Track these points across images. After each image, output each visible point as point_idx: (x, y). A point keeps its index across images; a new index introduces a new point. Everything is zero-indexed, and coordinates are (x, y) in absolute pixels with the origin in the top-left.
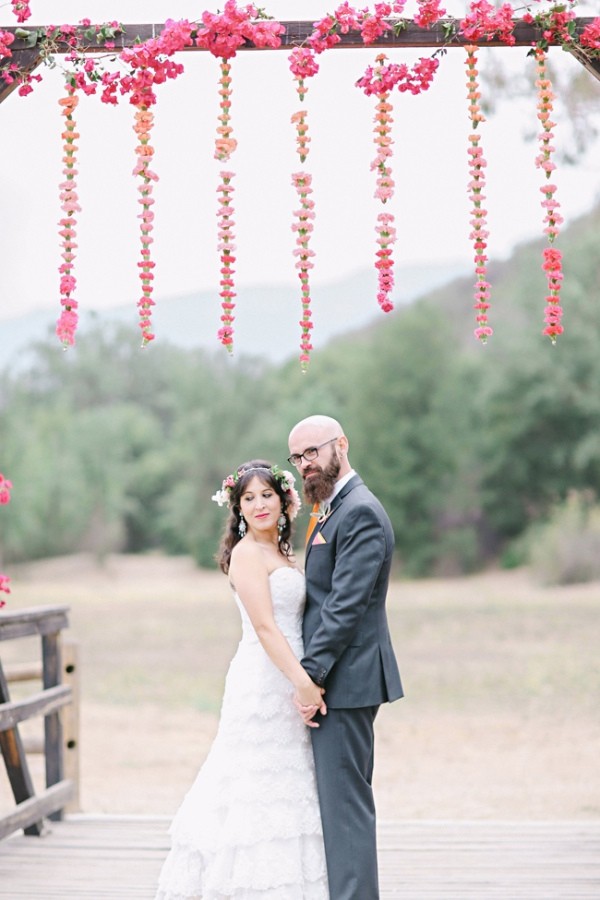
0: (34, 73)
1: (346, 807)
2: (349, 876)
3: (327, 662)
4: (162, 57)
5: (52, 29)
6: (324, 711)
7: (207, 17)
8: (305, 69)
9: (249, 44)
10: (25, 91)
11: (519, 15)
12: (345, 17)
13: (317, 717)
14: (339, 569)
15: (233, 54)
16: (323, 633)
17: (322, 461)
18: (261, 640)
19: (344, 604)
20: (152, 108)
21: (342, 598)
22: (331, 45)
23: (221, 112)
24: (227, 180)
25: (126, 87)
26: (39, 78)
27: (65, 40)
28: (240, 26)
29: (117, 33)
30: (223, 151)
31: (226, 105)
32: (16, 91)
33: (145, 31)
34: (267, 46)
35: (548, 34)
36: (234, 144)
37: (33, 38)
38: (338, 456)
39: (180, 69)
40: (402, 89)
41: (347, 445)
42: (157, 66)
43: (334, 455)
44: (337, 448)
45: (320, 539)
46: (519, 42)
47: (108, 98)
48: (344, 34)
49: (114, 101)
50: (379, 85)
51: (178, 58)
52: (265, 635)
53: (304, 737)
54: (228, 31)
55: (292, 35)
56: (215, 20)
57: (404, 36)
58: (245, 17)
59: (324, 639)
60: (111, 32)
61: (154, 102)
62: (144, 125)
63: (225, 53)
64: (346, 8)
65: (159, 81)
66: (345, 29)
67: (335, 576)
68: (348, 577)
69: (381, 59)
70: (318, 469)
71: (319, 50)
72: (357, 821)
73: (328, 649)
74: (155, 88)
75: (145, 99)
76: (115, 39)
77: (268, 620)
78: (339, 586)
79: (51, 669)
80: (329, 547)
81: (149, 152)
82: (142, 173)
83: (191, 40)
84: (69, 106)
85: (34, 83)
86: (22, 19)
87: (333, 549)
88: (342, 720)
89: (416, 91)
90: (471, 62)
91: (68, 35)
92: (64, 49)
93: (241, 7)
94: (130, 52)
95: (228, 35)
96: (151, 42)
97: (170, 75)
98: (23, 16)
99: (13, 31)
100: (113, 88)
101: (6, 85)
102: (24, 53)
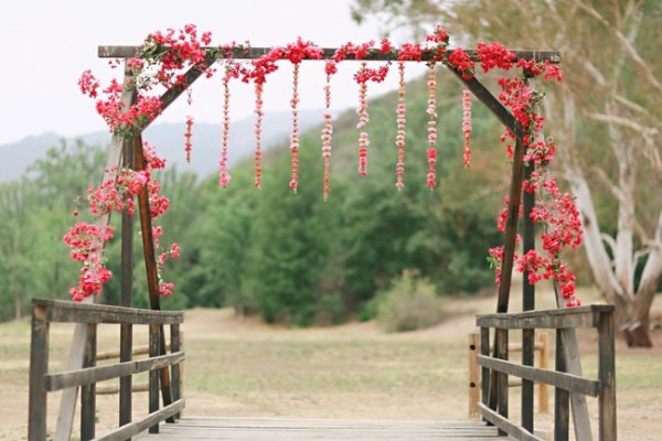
0: (212, 67)
4: (269, 63)
5: (220, 48)
7: (290, 47)
8: (331, 70)
9: (307, 57)
10: (209, 76)
11: (422, 48)
12: (349, 48)
15: (300, 61)
20: (264, 84)
22: (342, 59)
23: (293, 86)
24: (295, 115)
25: (253, 75)
26: (215, 70)
27: (226, 53)
28: (304, 50)
30: (295, 102)
31: (296, 83)
32: (204, 75)
33: (261, 51)
34: (315, 58)
35: (435, 56)
36: (298, 101)
37: (212, 52)
39: (276, 68)
40: (374, 80)
42: (266, 66)
46: (423, 59)
47: (245, 80)
48: (348, 54)
49: (247, 82)
50: (362, 78)
51: (277, 63)
55: (327, 54)
56: (293, 47)
57: (375, 56)
58: (306, 46)
61: (265, 82)
62: (259, 89)
63: (296, 61)
64: (350, 44)
65: (267, 72)
66: (349, 52)
69: (364, 65)
71: (337, 61)
74: (267, 76)
75: (261, 80)
79: (175, 342)
81: (261, 103)
82: (258, 112)
83: (281, 55)
84: (226, 82)
85: (212, 72)
86: (207, 44)
89: (378, 81)
90: (402, 68)
91: (227, 49)
92: (225, 57)
93: (304, 41)
94: (256, 61)
95: (298, 54)
96: (265, 56)
97: (272, 70)
98: (208, 42)
99: (203, 49)
100: (248, 76)
101: (200, 73)
102: (210, 57)
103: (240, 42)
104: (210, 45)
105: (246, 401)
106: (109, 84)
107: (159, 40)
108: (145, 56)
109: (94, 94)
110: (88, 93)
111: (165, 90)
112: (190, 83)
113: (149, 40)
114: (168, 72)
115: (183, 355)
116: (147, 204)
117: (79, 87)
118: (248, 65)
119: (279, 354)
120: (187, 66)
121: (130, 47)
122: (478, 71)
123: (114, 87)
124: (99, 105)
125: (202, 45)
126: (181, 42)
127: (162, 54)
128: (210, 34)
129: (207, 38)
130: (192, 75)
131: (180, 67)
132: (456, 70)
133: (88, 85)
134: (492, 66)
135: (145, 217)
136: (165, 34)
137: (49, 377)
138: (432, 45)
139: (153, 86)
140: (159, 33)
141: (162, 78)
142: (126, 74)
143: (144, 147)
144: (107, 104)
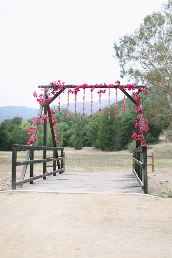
0: (65, 90)
4: (78, 89)
7: (82, 85)
8: (92, 91)
9: (87, 88)
10: (64, 92)
11: (114, 85)
22: (95, 88)
25: (74, 92)
30: (84, 98)
31: (84, 94)
32: (63, 92)
33: (76, 86)
34: (88, 88)
35: (117, 87)
39: (80, 90)
40: (102, 93)
42: (77, 90)
46: (114, 88)
47: (72, 93)
48: (96, 87)
50: (100, 92)
51: (80, 89)
55: (91, 87)
57: (103, 87)
58: (86, 85)
62: (76, 95)
63: (84, 88)
64: (97, 84)
65: (78, 91)
69: (100, 89)
71: (94, 88)
74: (77, 92)
75: (76, 93)
79: (62, 155)
81: (76, 98)
82: (76, 101)
83: (80, 87)
89: (104, 93)
90: (109, 90)
91: (68, 86)
92: (68, 88)
93: (86, 84)
94: (75, 89)
95: (85, 87)
96: (77, 87)
98: (64, 84)
99: (62, 86)
101: (62, 92)
102: (64, 88)
103: (71, 84)
104: (64, 85)
105: (87, 169)
106: (40, 95)
107: (52, 84)
108: (49, 88)
109: (36, 97)
110: (35, 97)
111: (54, 96)
112: (60, 94)
113: (50, 84)
114: (54, 91)
115: (64, 158)
116: (52, 122)
117: (33, 95)
118: (73, 89)
119: (102, 157)
120: (59, 90)
121: (46, 86)
122: (127, 90)
123: (41, 95)
124: (38, 99)
125: (62, 85)
126: (57, 85)
127: (53, 87)
128: (64, 82)
129: (63, 83)
130: (60, 92)
131: (57, 90)
133: (35, 94)
134: (130, 89)
135: (51, 125)
136: (54, 83)
137: (16, 162)
138: (116, 84)
139: (51, 95)
140: (52, 82)
141: (53, 93)
142: (45, 92)
143: (50, 109)
144: (39, 99)
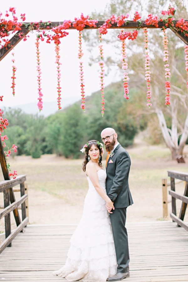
0: (27, 35)
1: (120, 235)
2: (122, 253)
3: (115, 195)
4: (63, 31)
5: (32, 23)
6: (114, 209)
10: (25, 40)
11: (159, 20)
12: (113, 19)
13: (112, 210)
14: (117, 169)
15: (82, 30)
16: (114, 187)
17: (111, 140)
18: (96, 190)
19: (120, 179)
20: (60, 45)
21: (119, 178)
23: (79, 45)
24: (81, 64)
25: (53, 39)
27: (35, 26)
28: (85, 21)
29: (50, 24)
31: (81, 44)
32: (23, 40)
33: (58, 24)
35: (167, 24)
36: (83, 54)
37: (27, 25)
38: (115, 139)
39: (68, 34)
40: (130, 38)
41: (117, 136)
42: (61, 33)
43: (114, 138)
44: (115, 136)
45: (111, 161)
47: (48, 42)
49: (49, 42)
51: (67, 31)
52: (97, 189)
53: (107, 216)
54: (81, 23)
55: (98, 25)
56: (78, 19)
57: (128, 25)
58: (86, 19)
59: (115, 189)
60: (48, 24)
61: (60, 43)
62: (58, 49)
63: (80, 29)
65: (61, 37)
66: (113, 23)
67: (116, 172)
68: (120, 172)
69: (122, 31)
70: (110, 142)
72: (124, 238)
73: (115, 192)
74: (61, 39)
75: (58, 42)
76: (50, 26)
77: (98, 184)
78: (118, 174)
79: (22, 190)
80: (114, 164)
81: (59, 57)
82: (58, 63)
83: (71, 26)
84: (37, 44)
85: (27, 38)
86: (24, 20)
87: (115, 164)
88: (120, 211)
89: (133, 39)
90: (146, 32)
91: (36, 24)
92: (35, 29)
93: (85, 16)
96: (60, 26)
97: (65, 36)
98: (24, 19)
99: (21, 23)
100: (50, 39)
101: (19, 39)
102: (24, 29)
104: (25, 21)
125: (20, 21)
128: (24, 15)
129: (23, 17)
130: (15, 40)
131: (7, 35)
132: (179, 33)
138: (165, 18)
